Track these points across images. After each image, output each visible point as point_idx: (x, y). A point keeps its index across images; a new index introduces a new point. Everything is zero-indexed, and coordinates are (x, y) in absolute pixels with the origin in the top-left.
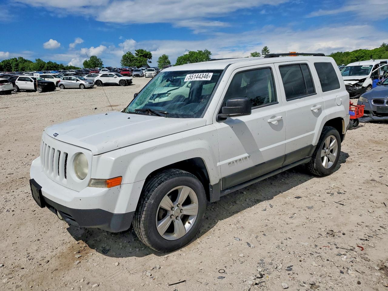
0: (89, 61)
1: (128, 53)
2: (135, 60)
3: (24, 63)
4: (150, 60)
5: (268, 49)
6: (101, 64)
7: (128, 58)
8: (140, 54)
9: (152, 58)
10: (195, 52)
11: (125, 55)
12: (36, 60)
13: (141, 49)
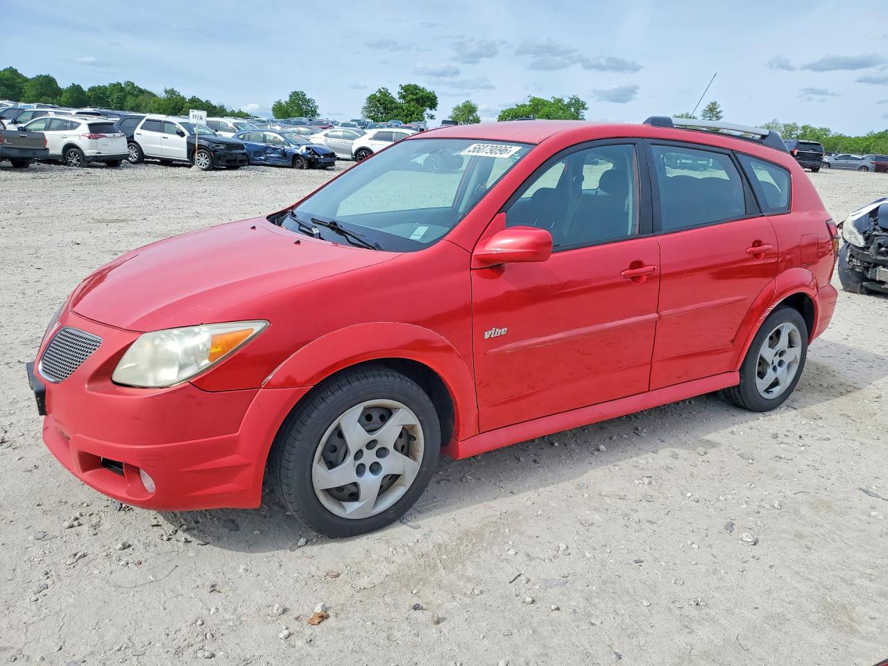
0: (286, 102)
1: (382, 90)
2: (396, 108)
3: (137, 96)
4: (433, 112)
5: (718, 110)
6: (314, 113)
7: (380, 104)
8: (410, 96)
9: (438, 107)
10: (545, 101)
11: (375, 94)
12: (166, 92)
13: (412, 83)
